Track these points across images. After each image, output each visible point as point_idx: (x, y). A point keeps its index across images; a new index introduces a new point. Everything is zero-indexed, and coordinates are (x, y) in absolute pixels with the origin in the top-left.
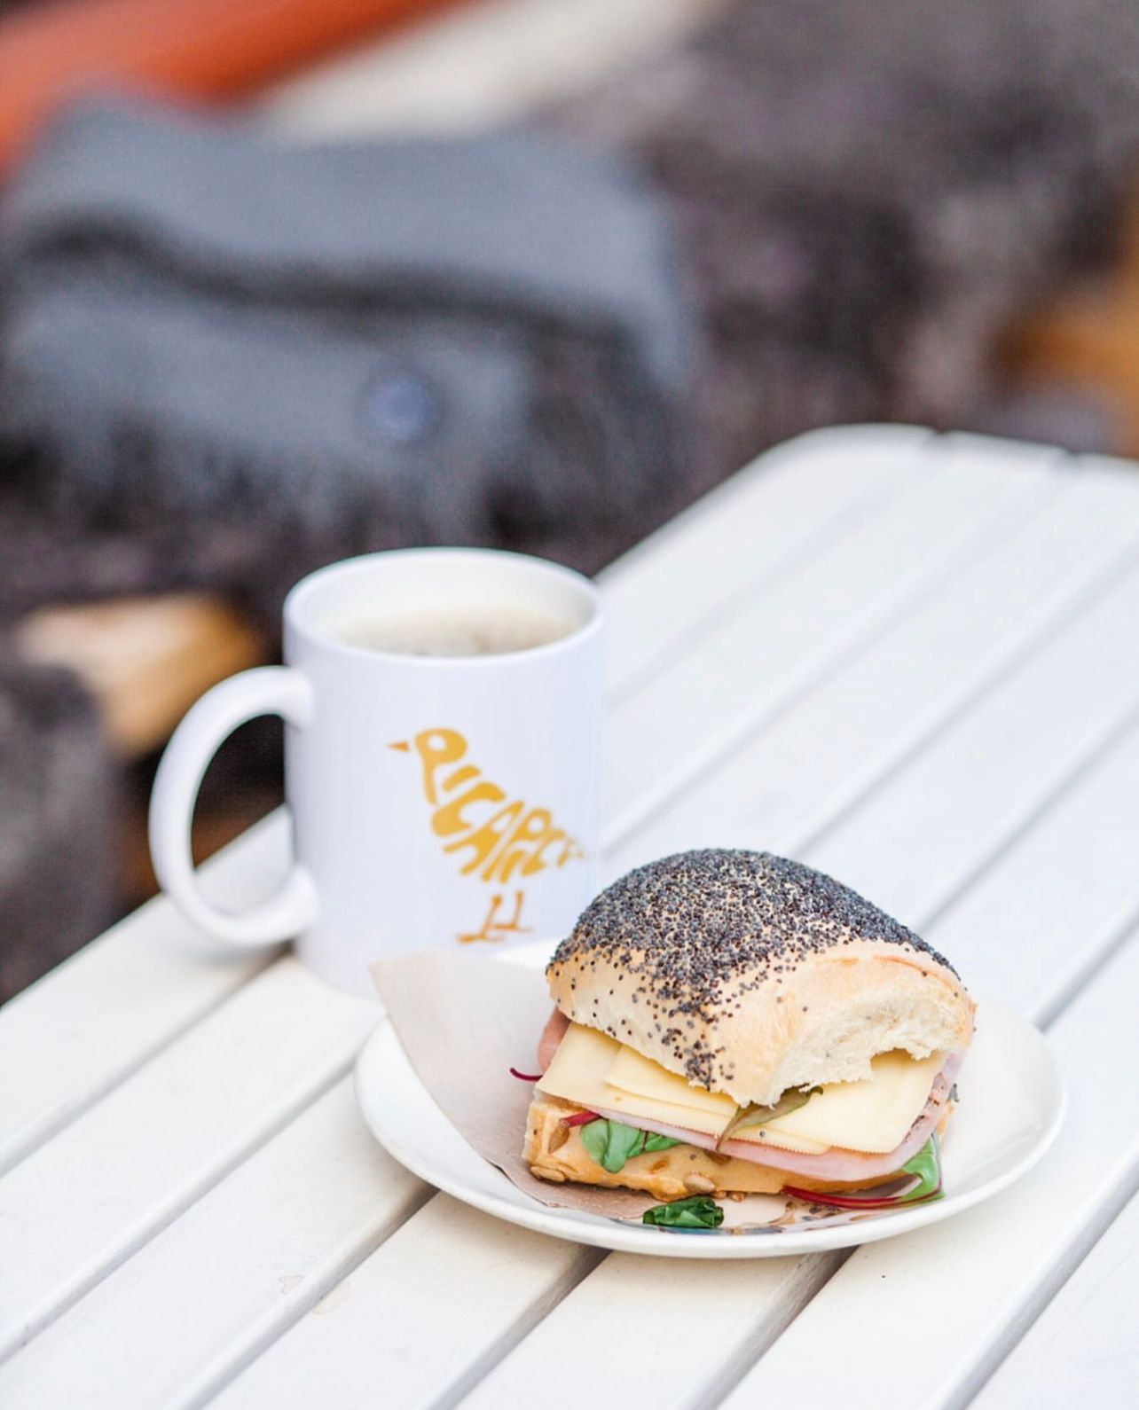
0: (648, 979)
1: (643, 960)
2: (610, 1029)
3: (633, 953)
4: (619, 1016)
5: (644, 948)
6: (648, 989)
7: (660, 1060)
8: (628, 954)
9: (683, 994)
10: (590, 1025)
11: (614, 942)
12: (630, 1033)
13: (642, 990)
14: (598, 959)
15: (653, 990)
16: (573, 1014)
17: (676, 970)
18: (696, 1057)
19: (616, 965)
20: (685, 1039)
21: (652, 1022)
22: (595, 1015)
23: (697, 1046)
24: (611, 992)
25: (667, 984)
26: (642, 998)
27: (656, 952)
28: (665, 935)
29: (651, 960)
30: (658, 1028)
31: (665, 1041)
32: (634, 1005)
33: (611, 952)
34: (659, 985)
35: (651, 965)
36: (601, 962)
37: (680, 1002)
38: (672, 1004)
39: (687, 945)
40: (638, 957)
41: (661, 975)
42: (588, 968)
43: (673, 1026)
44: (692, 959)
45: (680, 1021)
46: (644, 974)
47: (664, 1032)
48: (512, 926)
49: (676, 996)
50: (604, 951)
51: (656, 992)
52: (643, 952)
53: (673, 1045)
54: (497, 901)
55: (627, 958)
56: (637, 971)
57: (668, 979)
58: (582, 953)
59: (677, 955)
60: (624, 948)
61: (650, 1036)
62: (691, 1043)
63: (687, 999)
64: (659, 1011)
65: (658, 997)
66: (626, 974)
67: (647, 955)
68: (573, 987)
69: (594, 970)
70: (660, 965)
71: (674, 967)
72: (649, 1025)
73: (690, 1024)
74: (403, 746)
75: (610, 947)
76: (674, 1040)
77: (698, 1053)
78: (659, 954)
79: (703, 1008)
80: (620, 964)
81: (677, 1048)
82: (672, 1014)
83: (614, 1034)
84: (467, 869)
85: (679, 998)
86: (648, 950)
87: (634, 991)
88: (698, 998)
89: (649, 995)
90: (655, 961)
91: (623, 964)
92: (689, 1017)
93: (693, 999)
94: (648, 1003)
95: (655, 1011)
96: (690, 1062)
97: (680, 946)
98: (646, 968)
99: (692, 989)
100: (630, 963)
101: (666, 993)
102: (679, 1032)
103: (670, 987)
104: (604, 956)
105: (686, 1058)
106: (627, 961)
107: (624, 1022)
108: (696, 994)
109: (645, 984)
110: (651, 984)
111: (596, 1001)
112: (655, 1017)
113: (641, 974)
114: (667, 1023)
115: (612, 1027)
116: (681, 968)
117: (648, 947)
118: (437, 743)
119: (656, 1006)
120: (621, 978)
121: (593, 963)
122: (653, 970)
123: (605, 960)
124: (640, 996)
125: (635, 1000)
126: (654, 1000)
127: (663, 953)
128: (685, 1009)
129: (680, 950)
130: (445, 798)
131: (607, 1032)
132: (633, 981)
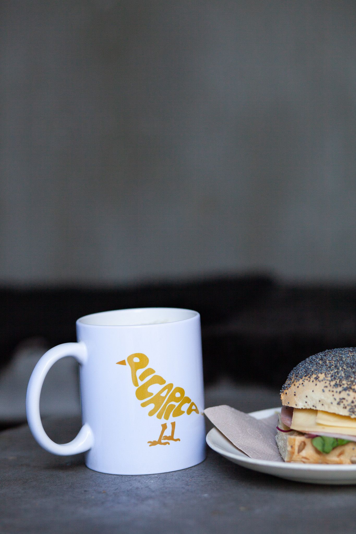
0: (328, 382)
1: (324, 376)
2: (313, 406)
3: (320, 375)
4: (318, 399)
5: (323, 373)
6: (329, 386)
7: (337, 412)
8: (317, 376)
9: (344, 384)
10: (304, 408)
11: (310, 374)
12: (323, 405)
13: (326, 387)
14: (304, 381)
15: (330, 386)
16: (296, 405)
17: (339, 377)
18: (352, 406)
19: (313, 381)
20: (347, 401)
21: (332, 398)
22: (306, 402)
23: (353, 402)
24: (313, 391)
25: (336, 382)
26: (327, 390)
27: (329, 373)
28: (331, 367)
29: (327, 376)
30: (335, 399)
31: (339, 404)
32: (324, 393)
33: (310, 377)
34: (333, 383)
35: (328, 377)
36: (306, 382)
37: (343, 388)
38: (340, 389)
39: (340, 368)
40: (322, 376)
41: (333, 380)
42: (301, 386)
43: (341, 397)
44: (344, 372)
45: (344, 395)
46: (326, 381)
47: (338, 400)
48: (171, 438)
49: (341, 386)
50: (307, 378)
51: (332, 386)
52: (323, 374)
53: (342, 405)
54: (164, 427)
55: (317, 377)
56: (322, 381)
57: (336, 380)
58: (296, 382)
59: (338, 372)
60: (315, 374)
61: (332, 403)
62: (350, 401)
63: (345, 386)
64: (334, 393)
65: (333, 388)
66: (318, 383)
67: (325, 374)
68: (295, 395)
69: (303, 386)
70: (332, 376)
71: (338, 376)
72: (331, 399)
73: (348, 395)
74: (123, 363)
75: (309, 376)
76: (342, 402)
77: (353, 405)
78: (330, 373)
79: (353, 387)
80: (314, 380)
81: (344, 405)
82: (340, 392)
83: (316, 407)
84: (151, 414)
85: (342, 386)
86: (325, 373)
87: (323, 388)
88: (350, 384)
89: (329, 388)
90: (330, 375)
91: (316, 380)
92: (347, 392)
93: (348, 385)
94: (330, 391)
95: (332, 393)
96: (350, 409)
97: (338, 369)
98: (326, 379)
99: (347, 382)
100: (319, 379)
101: (336, 385)
102: (344, 399)
103: (338, 383)
104: (307, 380)
105: (348, 408)
106: (317, 379)
107: (320, 401)
108: (349, 383)
109: (327, 384)
110: (330, 384)
111: (307, 397)
112: (333, 395)
113: (324, 382)
114: (338, 397)
115: (314, 405)
116: (341, 376)
117: (325, 372)
118: (136, 360)
119: (333, 391)
120: (316, 385)
121: (302, 384)
122: (330, 379)
123: (308, 381)
124: (325, 389)
125: (323, 391)
126: (331, 389)
127: (332, 372)
128: (345, 390)
129: (339, 370)
130: (141, 383)
131: (312, 408)
132: (321, 385)
